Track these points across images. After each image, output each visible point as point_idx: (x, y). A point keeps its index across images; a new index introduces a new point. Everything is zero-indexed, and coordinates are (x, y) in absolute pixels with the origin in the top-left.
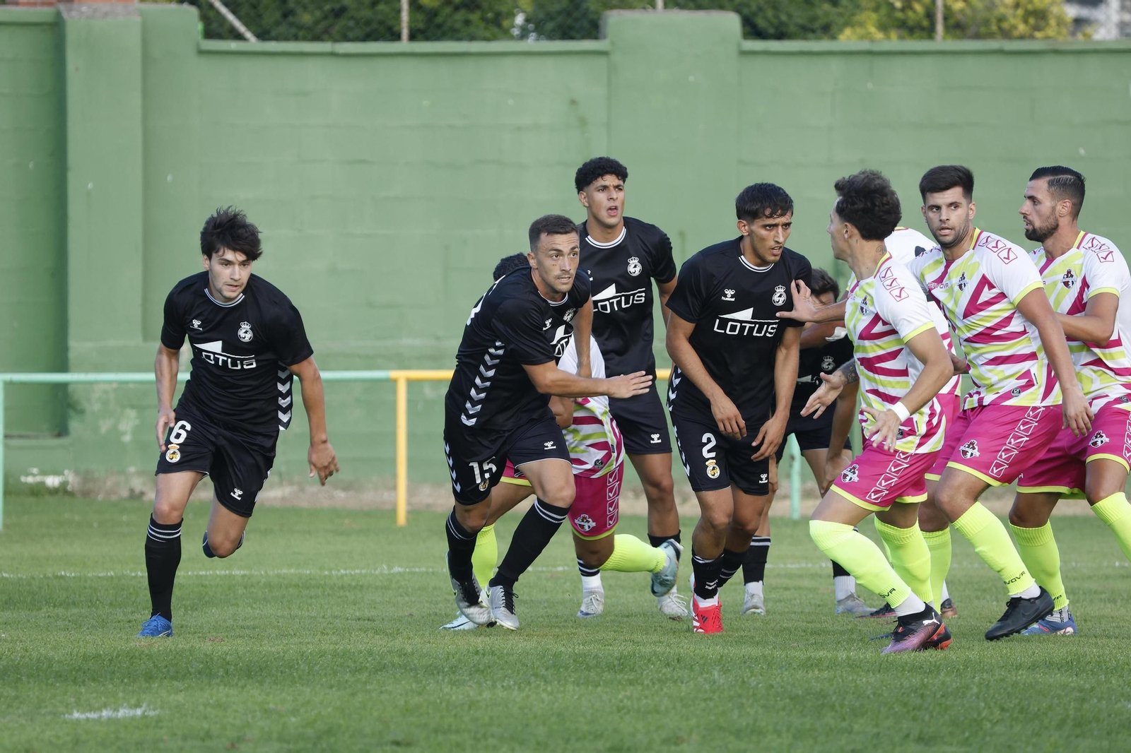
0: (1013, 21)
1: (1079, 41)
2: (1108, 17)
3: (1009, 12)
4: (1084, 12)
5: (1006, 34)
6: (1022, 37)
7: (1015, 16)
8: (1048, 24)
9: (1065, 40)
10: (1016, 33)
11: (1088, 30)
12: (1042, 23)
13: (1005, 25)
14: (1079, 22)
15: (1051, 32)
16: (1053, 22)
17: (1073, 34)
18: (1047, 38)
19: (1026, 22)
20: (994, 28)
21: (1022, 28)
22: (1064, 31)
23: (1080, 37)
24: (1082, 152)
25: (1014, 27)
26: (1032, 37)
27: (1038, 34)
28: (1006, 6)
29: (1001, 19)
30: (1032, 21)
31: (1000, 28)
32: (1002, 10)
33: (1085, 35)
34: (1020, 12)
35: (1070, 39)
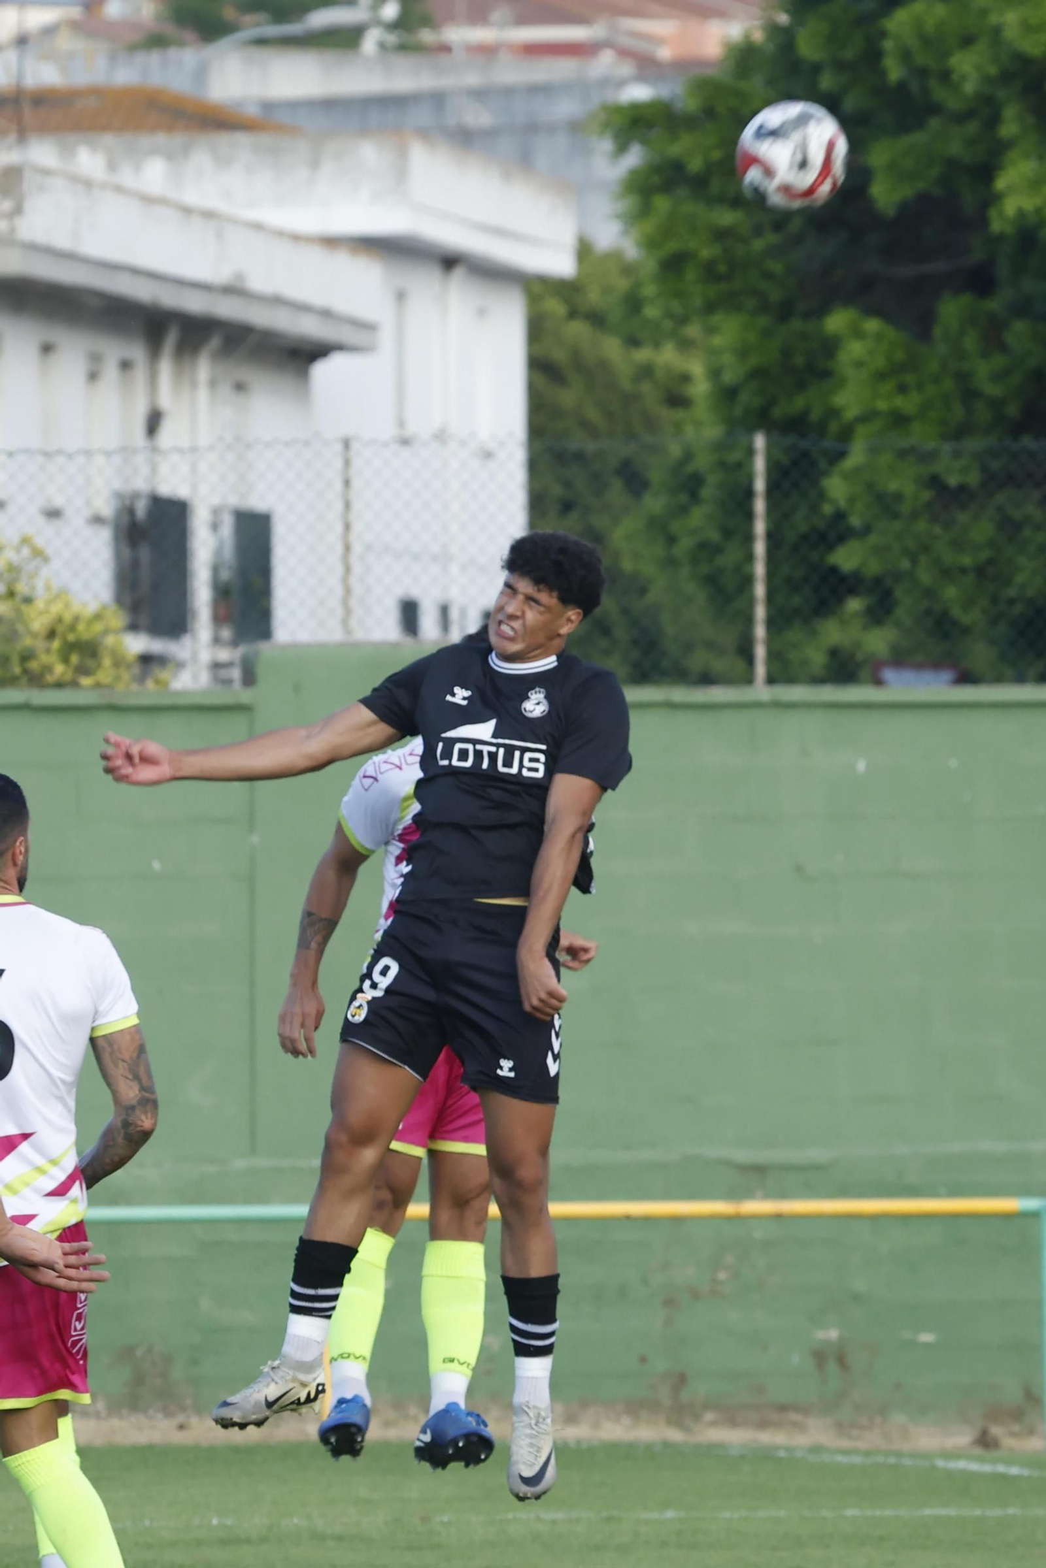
0: (45, 659)
1: (149, 692)
2: (195, 654)
3: (40, 645)
4: (156, 646)
5: (36, 680)
6: (59, 685)
7: (48, 651)
8: (99, 666)
9: (128, 690)
10: (49, 679)
11: (164, 675)
12: (90, 663)
13: (33, 665)
14: (146, 660)
15: (105, 675)
16: (107, 662)
17: (141, 679)
18: (98, 685)
19: (66, 660)
20: (17, 670)
21: (59, 669)
22: (126, 676)
23: (150, 684)
24: (156, 865)
25: (48, 669)
26: (74, 684)
27: (86, 681)
28: (35, 636)
29: (27, 656)
30: (75, 659)
31: (25, 671)
32: (28, 641)
33: (157, 682)
34: (56, 644)
35: (134, 687)
